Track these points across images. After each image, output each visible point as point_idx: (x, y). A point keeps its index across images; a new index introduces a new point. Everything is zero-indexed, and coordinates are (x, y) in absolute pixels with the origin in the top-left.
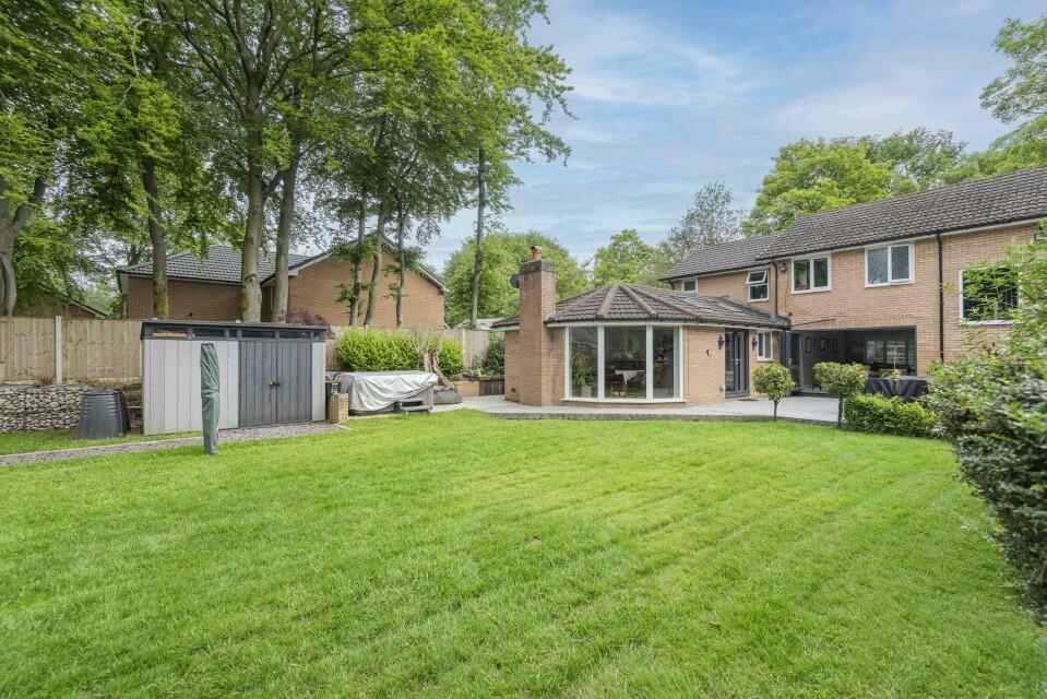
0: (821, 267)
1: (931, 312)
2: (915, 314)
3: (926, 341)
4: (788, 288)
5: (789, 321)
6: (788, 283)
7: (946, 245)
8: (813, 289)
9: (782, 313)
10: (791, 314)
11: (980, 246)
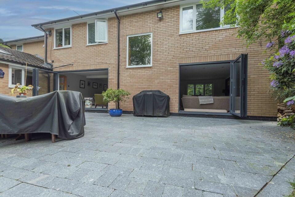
0: (67, 33)
1: (114, 61)
2: (108, 62)
3: (112, 77)
4: (52, 46)
5: (52, 66)
6: (52, 43)
7: (122, 21)
8: (64, 46)
9: (49, 61)
10: (53, 62)
11: (136, 22)
